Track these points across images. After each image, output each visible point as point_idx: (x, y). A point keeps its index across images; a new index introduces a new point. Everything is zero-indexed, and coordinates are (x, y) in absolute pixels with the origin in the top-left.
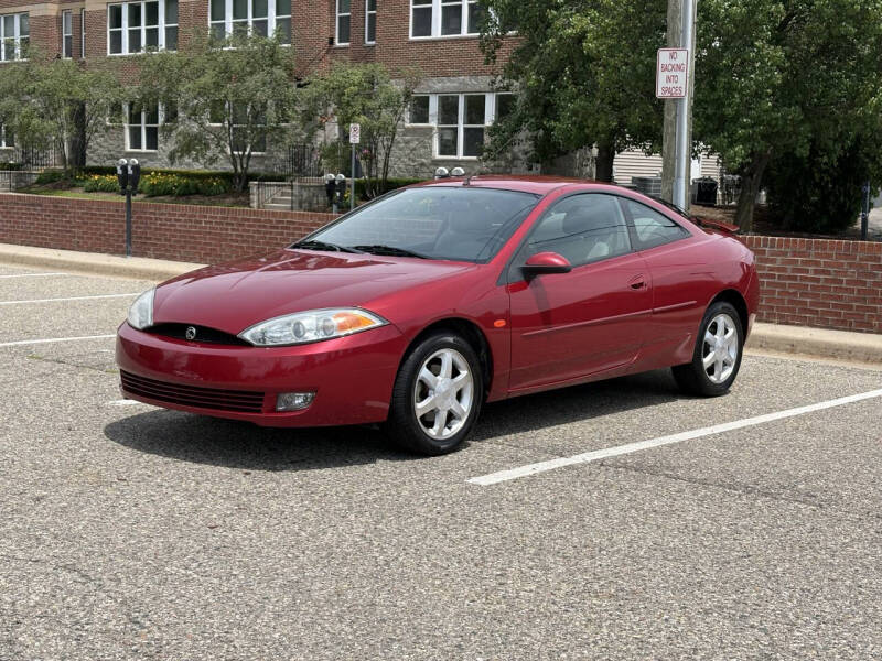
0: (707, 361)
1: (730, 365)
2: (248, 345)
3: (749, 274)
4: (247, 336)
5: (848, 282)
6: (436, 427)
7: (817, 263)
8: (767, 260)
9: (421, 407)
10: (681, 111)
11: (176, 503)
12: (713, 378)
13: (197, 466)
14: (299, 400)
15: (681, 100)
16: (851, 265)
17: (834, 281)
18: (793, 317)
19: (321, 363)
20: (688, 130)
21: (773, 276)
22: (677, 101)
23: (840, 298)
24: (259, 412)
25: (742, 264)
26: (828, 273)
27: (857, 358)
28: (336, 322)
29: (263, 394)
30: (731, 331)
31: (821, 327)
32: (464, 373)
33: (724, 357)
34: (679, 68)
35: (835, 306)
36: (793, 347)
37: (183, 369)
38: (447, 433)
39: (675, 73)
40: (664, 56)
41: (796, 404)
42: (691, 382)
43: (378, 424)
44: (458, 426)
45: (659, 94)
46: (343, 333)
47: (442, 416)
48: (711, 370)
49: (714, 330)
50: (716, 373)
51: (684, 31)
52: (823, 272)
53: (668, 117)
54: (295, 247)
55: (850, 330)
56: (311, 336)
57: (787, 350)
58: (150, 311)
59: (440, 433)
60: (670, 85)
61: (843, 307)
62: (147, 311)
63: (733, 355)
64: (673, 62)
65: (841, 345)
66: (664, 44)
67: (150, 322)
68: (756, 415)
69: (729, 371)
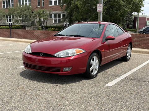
1: (130, 55)
2: (56, 57)
4: (55, 55)
6: (93, 72)
9: (91, 68)
10: (101, 14)
11: (46, 96)
12: (128, 58)
13: (44, 84)
14: (67, 69)
16: (136, 37)
19: (72, 61)
22: (100, 12)
24: (59, 72)
27: (141, 53)
28: (75, 51)
29: (60, 68)
30: (130, 49)
32: (97, 61)
37: (37, 61)
38: (95, 73)
39: (100, 8)
40: (98, 5)
43: (84, 73)
45: (98, 11)
46: (77, 54)
47: (94, 70)
48: (128, 56)
53: (99, 15)
54: (55, 35)
56: (70, 55)
58: (30, 50)
62: (29, 50)
64: (100, 6)
66: (98, 3)
67: (31, 52)
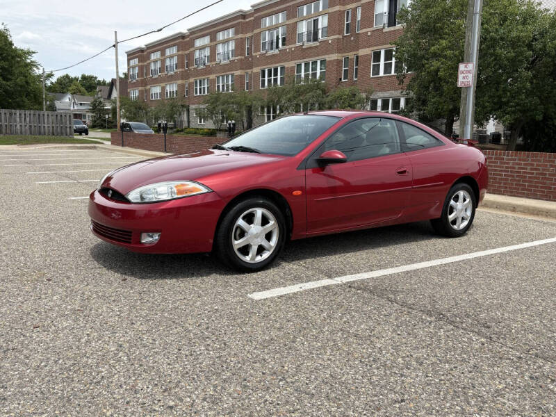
0: (451, 217)
1: (467, 219)
2: (132, 202)
3: (483, 169)
4: (130, 197)
5: (550, 175)
6: (250, 255)
7: (532, 165)
8: (505, 163)
9: (238, 243)
10: (470, 94)
12: (455, 227)
15: (469, 87)
16: (551, 166)
17: (541, 174)
18: (518, 193)
20: (473, 102)
21: (508, 171)
22: (468, 88)
23: (545, 183)
24: (130, 243)
25: (479, 163)
26: (539, 170)
28: (176, 189)
29: (131, 232)
30: (468, 200)
31: (533, 198)
32: (272, 222)
33: (463, 214)
34: (469, 72)
35: (541, 187)
36: (514, 209)
38: (259, 259)
39: (467, 74)
40: (462, 67)
41: (504, 244)
42: (442, 229)
43: (207, 253)
44: (266, 255)
45: (459, 85)
47: (254, 249)
48: (454, 222)
49: (456, 199)
50: (457, 224)
51: (472, 54)
52: (536, 169)
53: (463, 96)
55: (550, 200)
56: (164, 197)
57: (511, 210)
59: (253, 258)
60: (464, 80)
61: (546, 188)
63: (469, 213)
64: (466, 69)
65: (541, 209)
66: (462, 61)
68: (476, 251)
69: (466, 223)
